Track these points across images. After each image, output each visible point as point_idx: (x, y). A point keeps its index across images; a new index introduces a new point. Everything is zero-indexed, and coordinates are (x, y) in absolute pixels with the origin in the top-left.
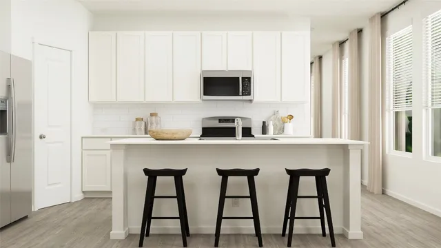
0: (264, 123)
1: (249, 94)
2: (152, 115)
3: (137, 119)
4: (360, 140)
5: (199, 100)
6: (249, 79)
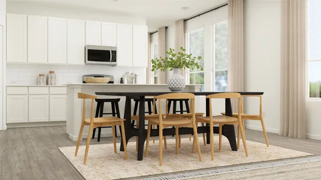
0: (121, 79)
2: (50, 72)
3: (40, 75)
5: (84, 63)
6: (115, 52)
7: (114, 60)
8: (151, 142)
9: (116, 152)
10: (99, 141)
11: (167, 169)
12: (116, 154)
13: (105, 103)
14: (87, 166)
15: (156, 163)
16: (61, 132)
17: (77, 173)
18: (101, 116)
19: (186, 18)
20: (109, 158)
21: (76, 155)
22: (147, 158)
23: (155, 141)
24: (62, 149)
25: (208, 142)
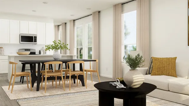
0: (40, 51)
1: (36, 42)
4: (66, 54)
5: (19, 43)
6: (36, 37)
7: (36, 41)
8: (44, 84)
9: (28, 88)
10: (23, 83)
11: (47, 94)
12: (28, 89)
13: (26, 65)
14: (12, 94)
15: (44, 92)
16: (5, 79)
17: (7, 97)
18: (24, 71)
19: (74, 19)
20: (24, 90)
21: (9, 89)
22: (42, 90)
23: (50, 83)
24: (3, 87)
25: (75, 82)
